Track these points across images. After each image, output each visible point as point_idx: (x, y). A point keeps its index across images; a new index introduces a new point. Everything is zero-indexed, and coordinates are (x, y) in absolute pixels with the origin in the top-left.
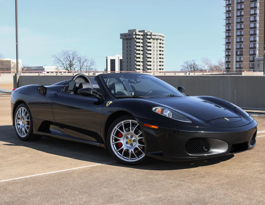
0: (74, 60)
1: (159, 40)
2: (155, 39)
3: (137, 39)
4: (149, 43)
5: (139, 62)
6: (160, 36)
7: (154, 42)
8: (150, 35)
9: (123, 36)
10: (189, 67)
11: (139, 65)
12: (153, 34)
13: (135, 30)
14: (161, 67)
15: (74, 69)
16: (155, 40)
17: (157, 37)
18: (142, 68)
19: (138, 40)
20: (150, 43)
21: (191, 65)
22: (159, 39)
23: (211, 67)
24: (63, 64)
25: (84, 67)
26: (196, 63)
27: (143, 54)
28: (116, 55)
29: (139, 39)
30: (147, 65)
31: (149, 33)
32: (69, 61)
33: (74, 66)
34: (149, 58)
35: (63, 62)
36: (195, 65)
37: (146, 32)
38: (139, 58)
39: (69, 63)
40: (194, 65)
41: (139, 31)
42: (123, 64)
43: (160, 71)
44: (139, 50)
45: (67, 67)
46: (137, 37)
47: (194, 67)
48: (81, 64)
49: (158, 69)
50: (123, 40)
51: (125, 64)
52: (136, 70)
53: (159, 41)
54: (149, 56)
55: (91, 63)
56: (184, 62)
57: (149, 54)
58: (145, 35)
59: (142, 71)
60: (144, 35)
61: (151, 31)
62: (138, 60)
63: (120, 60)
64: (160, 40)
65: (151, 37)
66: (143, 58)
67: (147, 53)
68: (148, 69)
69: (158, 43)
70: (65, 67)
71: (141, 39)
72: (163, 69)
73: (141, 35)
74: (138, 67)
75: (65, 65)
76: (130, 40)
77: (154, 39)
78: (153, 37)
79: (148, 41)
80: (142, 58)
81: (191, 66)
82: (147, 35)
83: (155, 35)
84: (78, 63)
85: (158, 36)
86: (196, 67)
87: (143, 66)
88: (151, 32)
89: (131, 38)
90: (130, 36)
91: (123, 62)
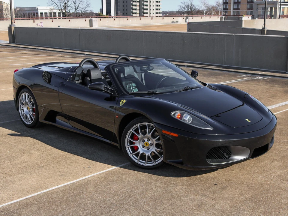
0: (69, 2)
5: (135, 1)
10: (186, 7)
11: (135, 5)
14: (158, 7)
15: (69, 11)
18: (139, 8)
21: (189, 6)
23: (208, 8)
24: (57, 6)
25: (79, 8)
26: (193, 4)
30: (144, 5)
32: (63, 3)
33: (69, 8)
35: (58, 4)
36: (192, 5)
39: (64, 4)
40: (191, 5)
42: (119, 4)
43: (157, 15)
45: (62, 9)
47: (191, 7)
48: (76, 6)
49: (155, 9)
51: (121, 4)
52: (132, 14)
55: (87, 4)
56: (181, 2)
68: (145, 9)
70: (60, 9)
72: (159, 9)
74: (134, 7)
75: (59, 6)
81: (188, 6)
84: (73, 5)
86: (193, 7)
87: (139, 6)
91: (119, 3)
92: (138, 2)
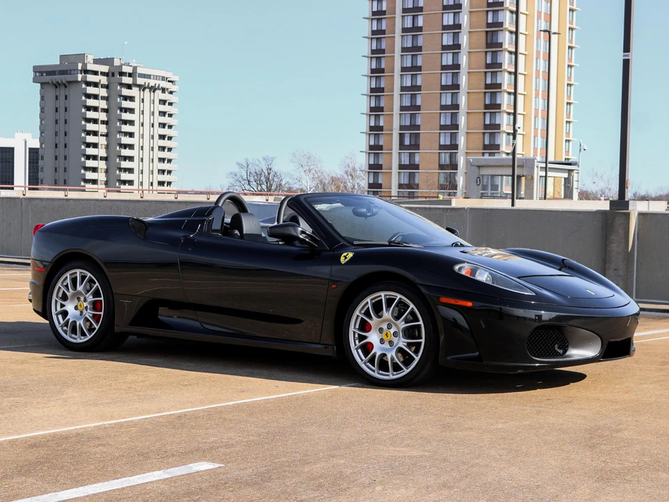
1: (158, 92)
2: (148, 87)
3: (89, 84)
4: (126, 98)
5: (95, 158)
6: (163, 79)
7: (142, 97)
8: (130, 75)
9: (42, 73)
10: (252, 179)
11: (94, 170)
12: (139, 71)
13: (81, 57)
14: (165, 178)
16: (147, 90)
17: (152, 83)
18: (105, 179)
19: (91, 90)
20: (132, 99)
21: (261, 174)
22: (158, 88)
23: (321, 182)
26: (275, 168)
27: (106, 135)
28: (16, 134)
29: (96, 85)
30: (120, 169)
31: (126, 69)
34: (125, 146)
36: (272, 174)
37: (117, 63)
38: (95, 145)
40: (269, 174)
41: (96, 61)
42: (41, 163)
43: (161, 188)
44: (95, 121)
46: (91, 78)
47: (268, 179)
49: (155, 184)
50: (42, 88)
51: (46, 164)
52: (82, 183)
53: (159, 95)
54: (126, 140)
56: (238, 164)
57: (126, 134)
58: (115, 74)
59: (104, 186)
60: (110, 74)
61: (134, 61)
62: (90, 151)
63: (29, 148)
64: (164, 90)
65: (135, 80)
66: (107, 147)
67: (120, 132)
68: (124, 182)
69: (157, 102)
71: (103, 86)
72: (169, 183)
73: (103, 74)
74: (90, 175)
76: (66, 87)
77: (142, 88)
78: (140, 81)
79: (125, 92)
80: (103, 147)
81: (259, 174)
82: (122, 74)
83: (149, 77)
85: (156, 77)
86: (276, 179)
87: (107, 171)
88: (135, 65)
89: (69, 82)
90: (67, 74)
91: (42, 158)
92: (102, 158)
